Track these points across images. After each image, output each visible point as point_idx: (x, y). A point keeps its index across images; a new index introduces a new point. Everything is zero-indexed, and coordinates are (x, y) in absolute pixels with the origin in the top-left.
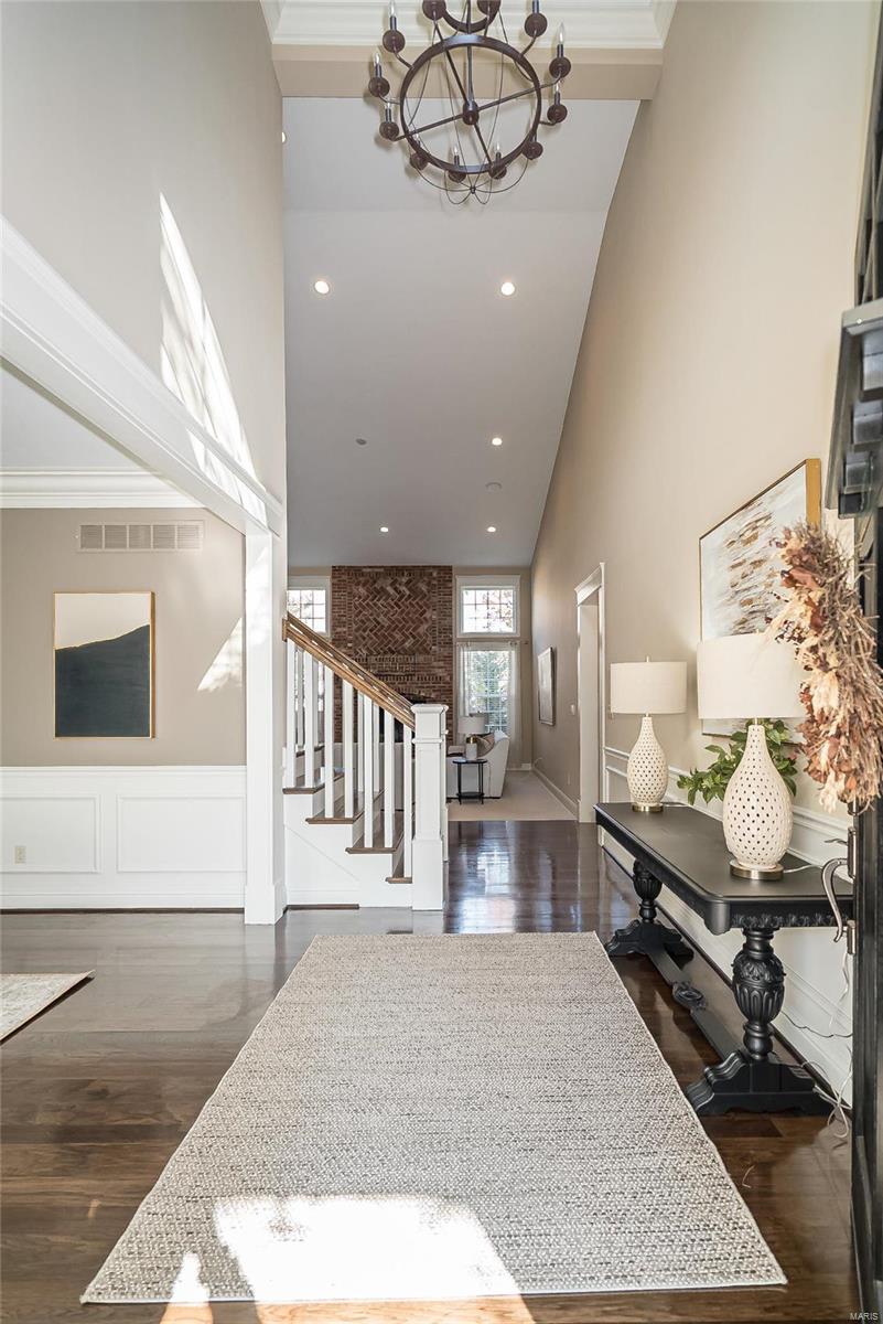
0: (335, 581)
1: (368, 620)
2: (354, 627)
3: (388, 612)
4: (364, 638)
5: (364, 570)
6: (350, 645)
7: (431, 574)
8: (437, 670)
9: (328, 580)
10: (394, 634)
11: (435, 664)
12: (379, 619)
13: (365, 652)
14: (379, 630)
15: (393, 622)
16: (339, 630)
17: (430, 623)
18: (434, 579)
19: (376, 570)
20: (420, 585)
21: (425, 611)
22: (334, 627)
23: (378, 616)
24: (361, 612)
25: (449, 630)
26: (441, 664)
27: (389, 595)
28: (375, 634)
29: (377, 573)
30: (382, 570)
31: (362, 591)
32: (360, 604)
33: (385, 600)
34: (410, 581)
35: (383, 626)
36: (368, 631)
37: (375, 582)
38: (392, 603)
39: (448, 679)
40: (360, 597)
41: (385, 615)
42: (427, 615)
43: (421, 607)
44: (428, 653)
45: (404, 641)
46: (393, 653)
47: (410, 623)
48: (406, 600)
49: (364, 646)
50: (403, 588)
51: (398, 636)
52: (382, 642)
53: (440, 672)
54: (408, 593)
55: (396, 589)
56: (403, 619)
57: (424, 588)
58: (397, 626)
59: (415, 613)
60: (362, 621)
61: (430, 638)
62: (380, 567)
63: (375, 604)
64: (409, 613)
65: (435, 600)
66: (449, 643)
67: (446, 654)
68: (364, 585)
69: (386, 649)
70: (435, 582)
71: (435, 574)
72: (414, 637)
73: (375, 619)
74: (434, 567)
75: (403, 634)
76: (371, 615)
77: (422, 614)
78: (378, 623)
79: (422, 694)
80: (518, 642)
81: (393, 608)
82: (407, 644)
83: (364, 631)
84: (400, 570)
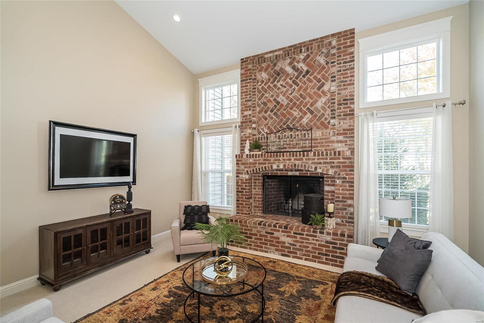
0: (243, 71)
1: (269, 101)
2: (258, 109)
3: (287, 91)
4: (266, 119)
5: (266, 56)
6: (254, 126)
7: (330, 43)
8: (336, 145)
9: (237, 73)
10: (292, 111)
11: (334, 138)
12: (279, 99)
13: (266, 130)
14: (278, 110)
15: (291, 101)
16: (246, 113)
17: (329, 95)
18: (334, 47)
19: (276, 53)
20: (318, 58)
21: (323, 84)
22: (242, 111)
23: (278, 96)
24: (263, 95)
25: (349, 100)
26: (341, 138)
27: (288, 75)
28: (275, 114)
29: (276, 56)
30: (281, 52)
31: (264, 75)
32: (263, 88)
33: (284, 80)
34: (308, 56)
35: (282, 105)
36: (269, 113)
37: (275, 65)
38: (290, 82)
39: (348, 153)
40: (263, 82)
41: (284, 95)
42: (326, 88)
43: (319, 81)
44: (327, 128)
45: (302, 118)
46: (291, 129)
47: (308, 99)
48: (304, 76)
49: (265, 126)
50: (302, 66)
51: (296, 113)
52: (282, 120)
53: (340, 147)
54: (305, 68)
55: (294, 68)
56: (301, 95)
57: (321, 60)
58: (295, 103)
59: (313, 88)
60: (265, 104)
61: (329, 111)
62: (280, 50)
63: (275, 86)
64: (306, 89)
65: (334, 70)
66: (351, 114)
67: (346, 126)
68: (266, 70)
69: (285, 127)
70: (334, 51)
71: (334, 43)
72: (312, 112)
73: (275, 100)
74: (333, 35)
75: (301, 110)
76: (272, 96)
77: (319, 89)
78: (278, 103)
79: (319, 171)
80: (449, 104)
81: (291, 86)
82: (305, 120)
83: (266, 112)
84: (297, 48)
